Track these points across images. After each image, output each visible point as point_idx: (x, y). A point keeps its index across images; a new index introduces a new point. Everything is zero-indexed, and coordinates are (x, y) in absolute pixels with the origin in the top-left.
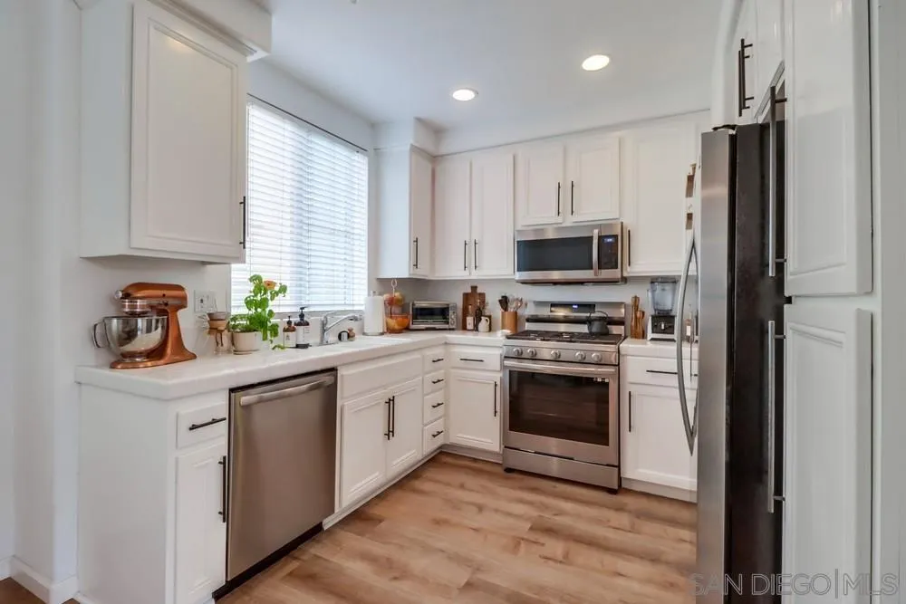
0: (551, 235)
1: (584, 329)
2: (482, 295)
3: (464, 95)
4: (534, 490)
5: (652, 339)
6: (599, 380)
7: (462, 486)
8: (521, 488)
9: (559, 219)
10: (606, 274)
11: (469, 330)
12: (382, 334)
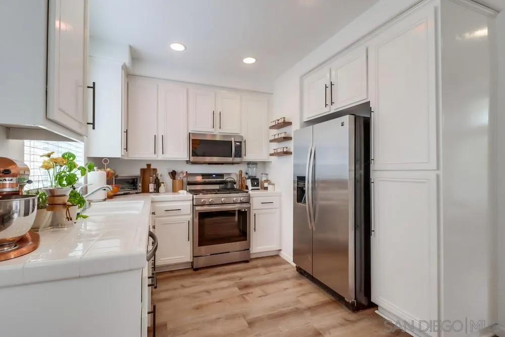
0: (218, 139)
1: (217, 187)
2: (155, 170)
3: (177, 47)
4: (218, 273)
5: (252, 189)
6: (243, 210)
7: (183, 287)
8: (212, 275)
9: (213, 130)
10: (237, 159)
11: (150, 193)
12: (105, 200)
